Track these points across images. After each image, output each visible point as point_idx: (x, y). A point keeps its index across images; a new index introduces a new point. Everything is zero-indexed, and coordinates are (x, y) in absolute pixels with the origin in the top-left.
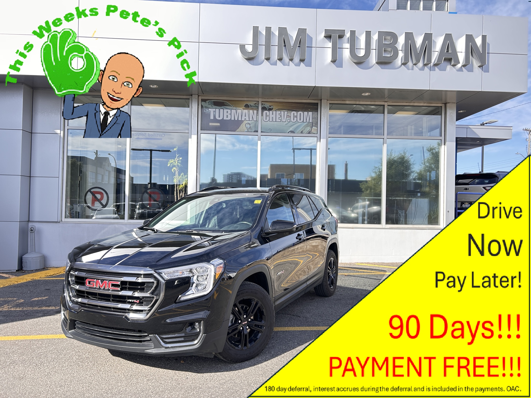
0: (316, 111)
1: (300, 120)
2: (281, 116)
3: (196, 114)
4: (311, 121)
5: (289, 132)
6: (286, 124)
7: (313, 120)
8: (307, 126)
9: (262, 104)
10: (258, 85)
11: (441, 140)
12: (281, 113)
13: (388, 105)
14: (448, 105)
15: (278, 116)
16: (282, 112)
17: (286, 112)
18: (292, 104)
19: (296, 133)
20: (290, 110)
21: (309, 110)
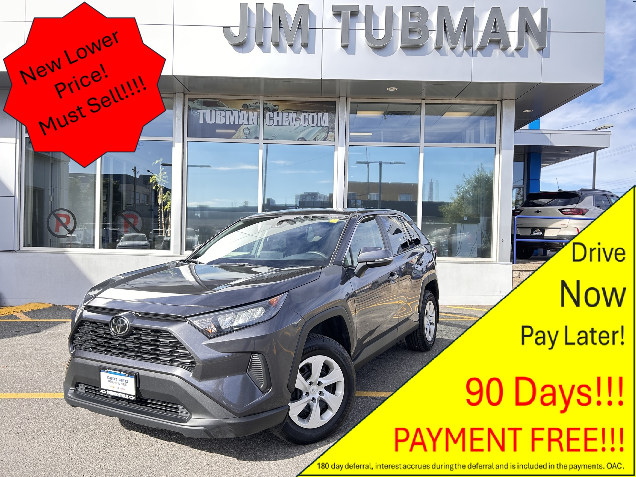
0: (333, 113)
1: (313, 124)
2: (288, 118)
3: (181, 118)
4: (326, 125)
5: (299, 139)
6: (295, 129)
7: (329, 123)
8: (322, 131)
9: (264, 104)
10: (259, 79)
11: (495, 148)
12: (288, 115)
13: (426, 104)
14: (504, 102)
15: (285, 119)
16: (290, 114)
17: (295, 114)
18: (302, 104)
19: (308, 140)
20: (301, 111)
21: (324, 110)
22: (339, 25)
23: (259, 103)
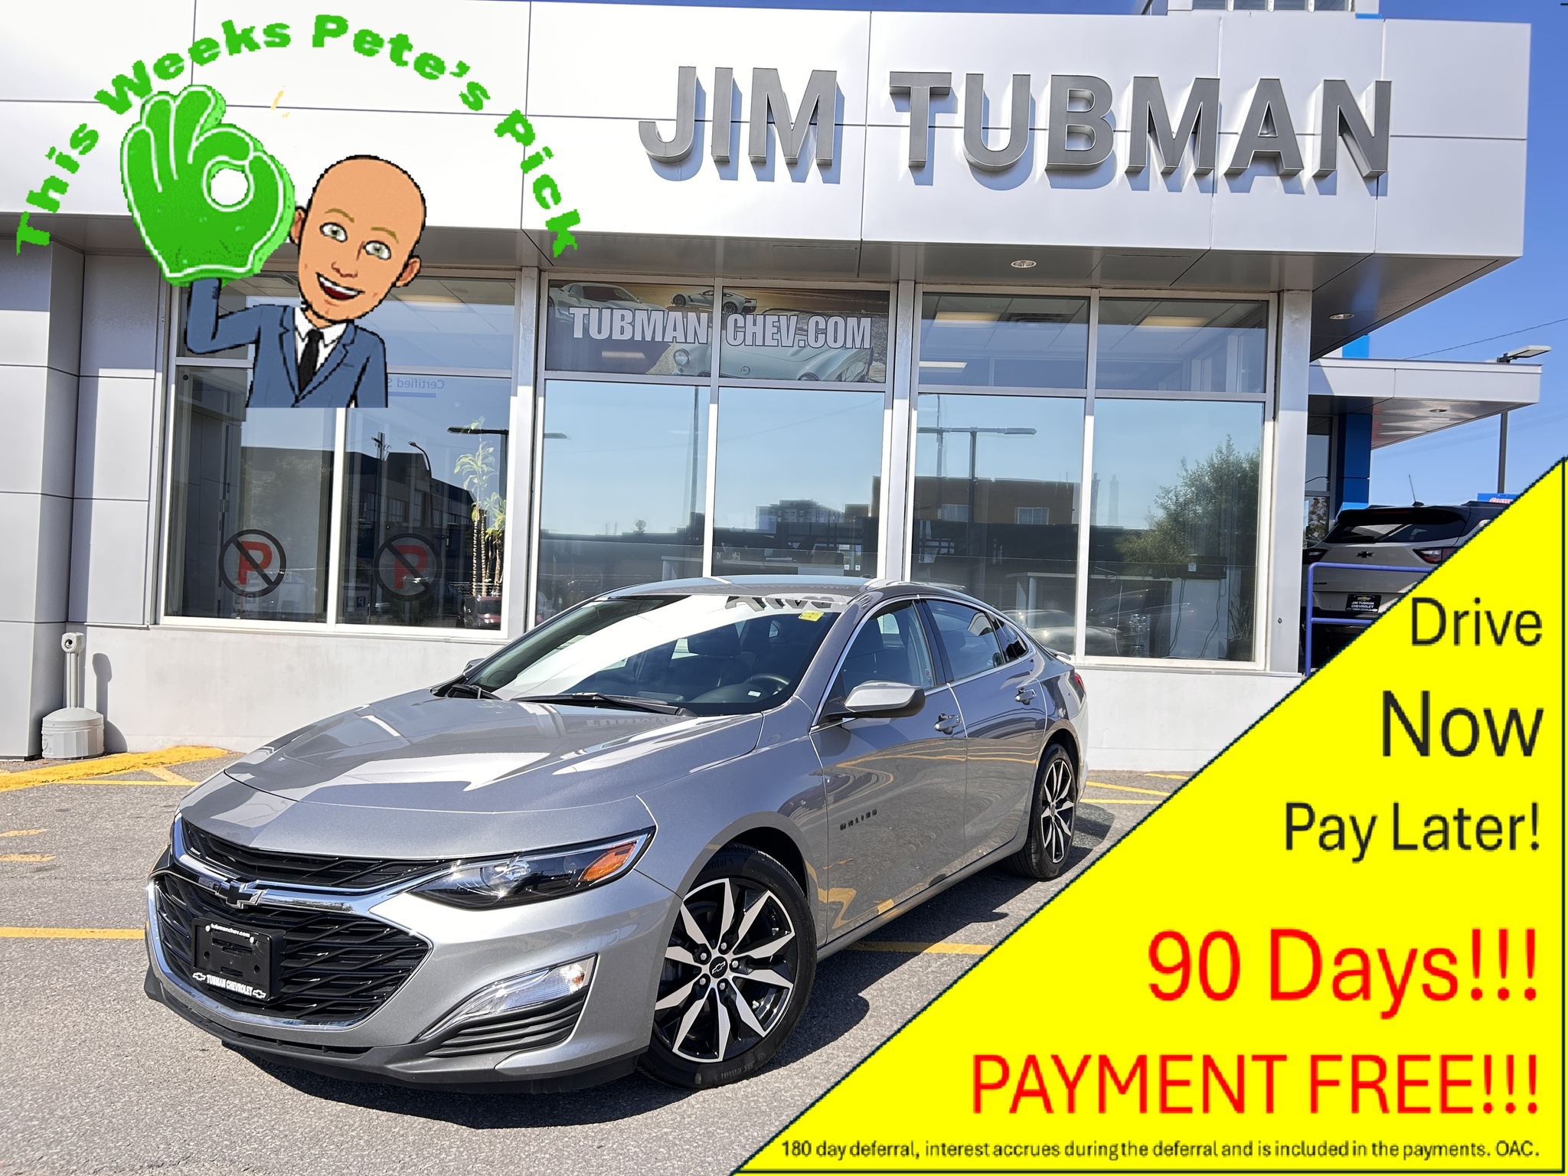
0: (882, 317)
1: (835, 342)
2: (779, 328)
3: (532, 325)
4: (867, 345)
5: (802, 376)
6: (795, 354)
7: (874, 341)
8: (854, 359)
9: (724, 295)
10: (713, 240)
11: (1264, 402)
12: (779, 321)
13: (1101, 298)
14: (1286, 296)
15: (770, 330)
16: (783, 319)
17: (794, 319)
18: (811, 296)
19: (823, 379)
20: (807, 312)
21: (862, 311)
22: (906, 118)
23: (711, 293)
